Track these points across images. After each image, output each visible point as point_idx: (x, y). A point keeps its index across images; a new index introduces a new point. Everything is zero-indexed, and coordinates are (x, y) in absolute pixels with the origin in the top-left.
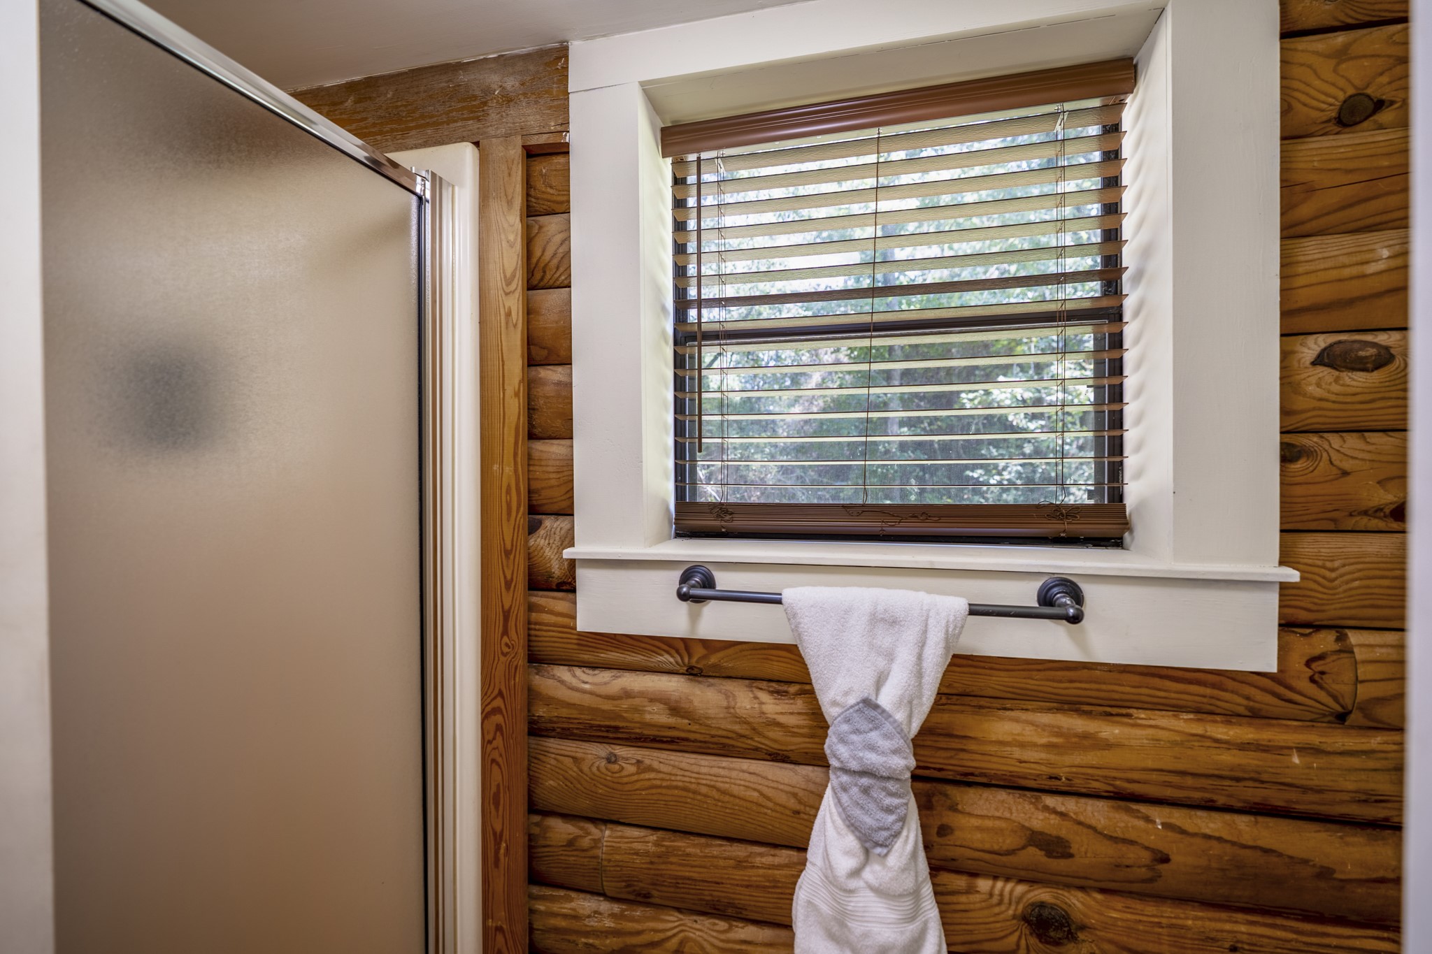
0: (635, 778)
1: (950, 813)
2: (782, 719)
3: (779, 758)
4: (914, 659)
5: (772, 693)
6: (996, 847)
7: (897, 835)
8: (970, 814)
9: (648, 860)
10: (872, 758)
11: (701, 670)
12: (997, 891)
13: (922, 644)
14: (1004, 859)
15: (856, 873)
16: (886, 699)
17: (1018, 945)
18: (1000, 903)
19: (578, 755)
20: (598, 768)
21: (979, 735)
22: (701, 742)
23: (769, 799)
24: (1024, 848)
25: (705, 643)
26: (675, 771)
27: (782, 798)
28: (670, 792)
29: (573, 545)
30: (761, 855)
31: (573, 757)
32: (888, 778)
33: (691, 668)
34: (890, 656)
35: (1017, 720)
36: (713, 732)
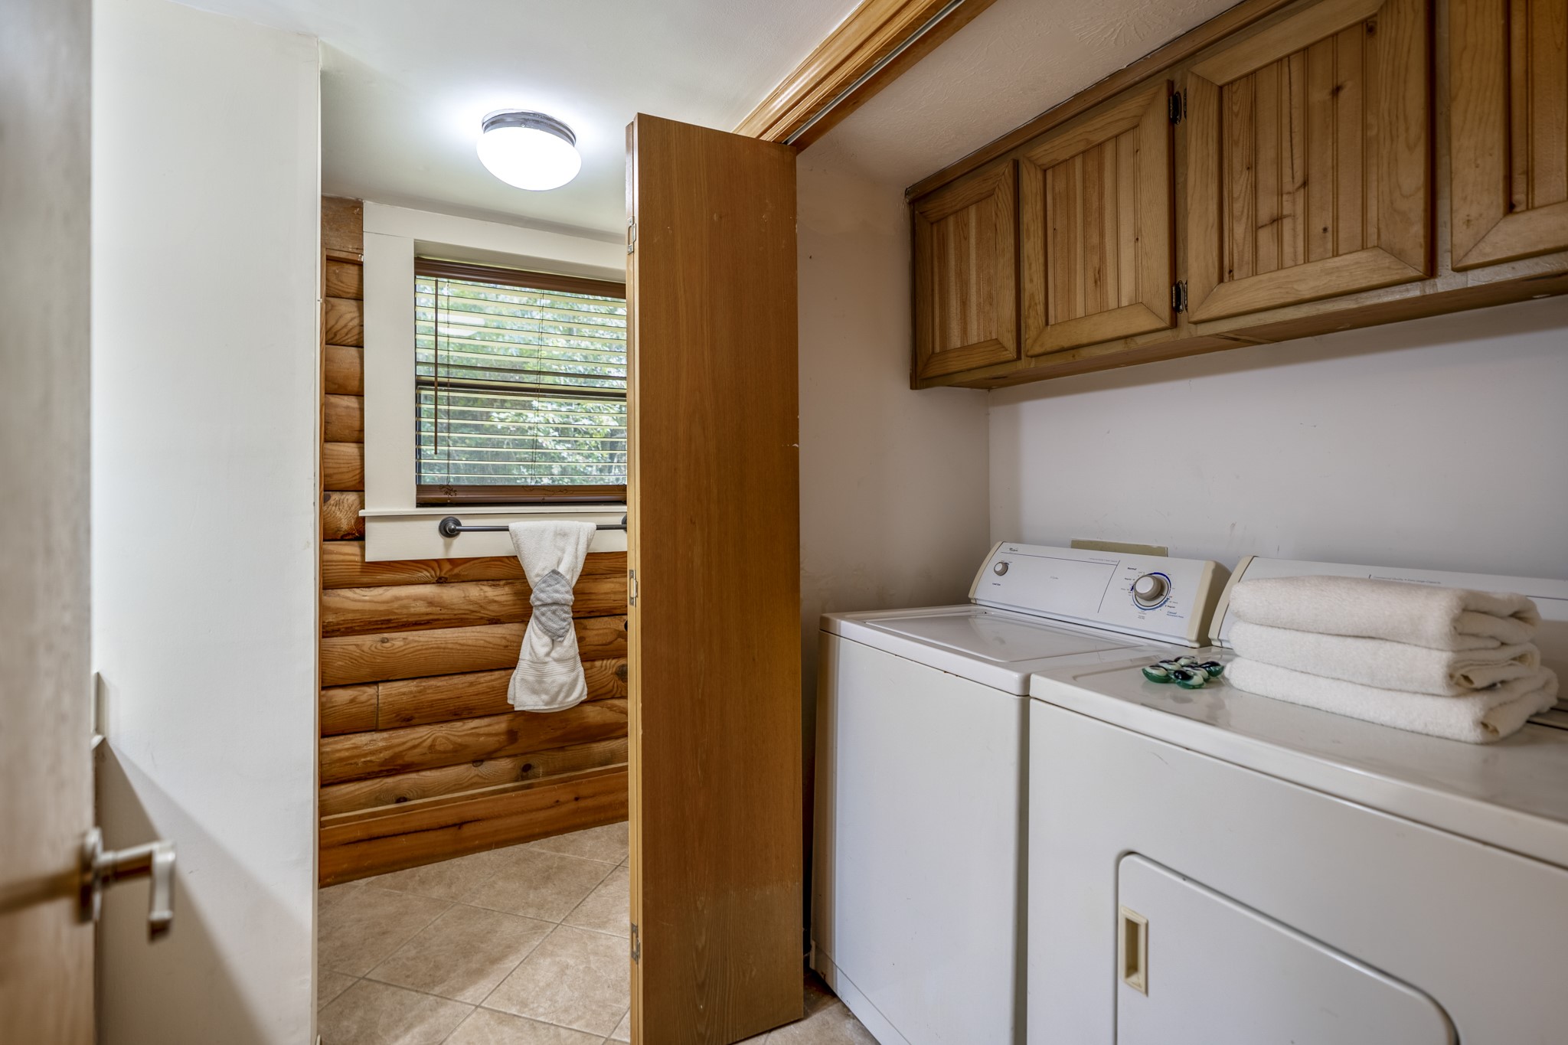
0: (404, 648)
1: (584, 631)
2: (496, 598)
3: (494, 621)
4: (574, 550)
5: (490, 586)
6: (604, 642)
7: (567, 631)
8: (592, 629)
9: (412, 695)
10: (557, 596)
11: (446, 578)
12: (604, 664)
13: (577, 544)
14: (607, 647)
15: (548, 654)
16: (562, 569)
17: (613, 687)
18: (606, 669)
19: (359, 643)
20: (376, 648)
21: (596, 591)
22: (447, 619)
23: (490, 643)
24: (616, 639)
25: (450, 561)
26: (430, 640)
27: (498, 641)
28: (428, 651)
29: (364, 509)
30: (483, 677)
31: (355, 645)
32: (564, 605)
33: (440, 578)
34: (563, 551)
35: (613, 582)
36: (456, 612)
